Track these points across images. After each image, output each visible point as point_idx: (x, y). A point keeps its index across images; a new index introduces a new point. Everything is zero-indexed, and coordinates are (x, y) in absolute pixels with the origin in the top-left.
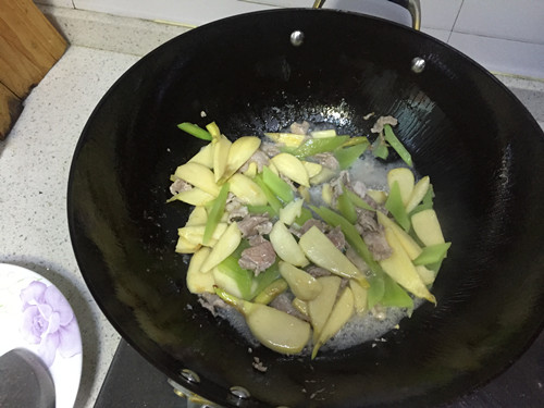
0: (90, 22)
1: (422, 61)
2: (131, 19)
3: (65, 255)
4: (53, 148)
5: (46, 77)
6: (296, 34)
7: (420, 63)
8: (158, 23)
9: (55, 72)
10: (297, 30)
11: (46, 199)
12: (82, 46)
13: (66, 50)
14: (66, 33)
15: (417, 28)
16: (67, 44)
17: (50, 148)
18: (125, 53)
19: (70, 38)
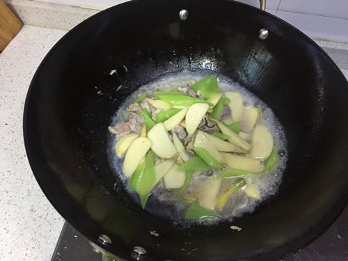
0: (37, 8)
1: (266, 32)
2: (65, 6)
3: (24, 166)
4: (14, 94)
5: (8, 46)
6: (183, 12)
7: (265, 32)
8: (83, 8)
9: (14, 42)
10: (184, 9)
11: (10, 128)
12: (32, 25)
13: (21, 28)
14: (21, 17)
15: (263, 9)
16: (22, 24)
17: (12, 94)
18: (61, 29)
19: (23, 19)
